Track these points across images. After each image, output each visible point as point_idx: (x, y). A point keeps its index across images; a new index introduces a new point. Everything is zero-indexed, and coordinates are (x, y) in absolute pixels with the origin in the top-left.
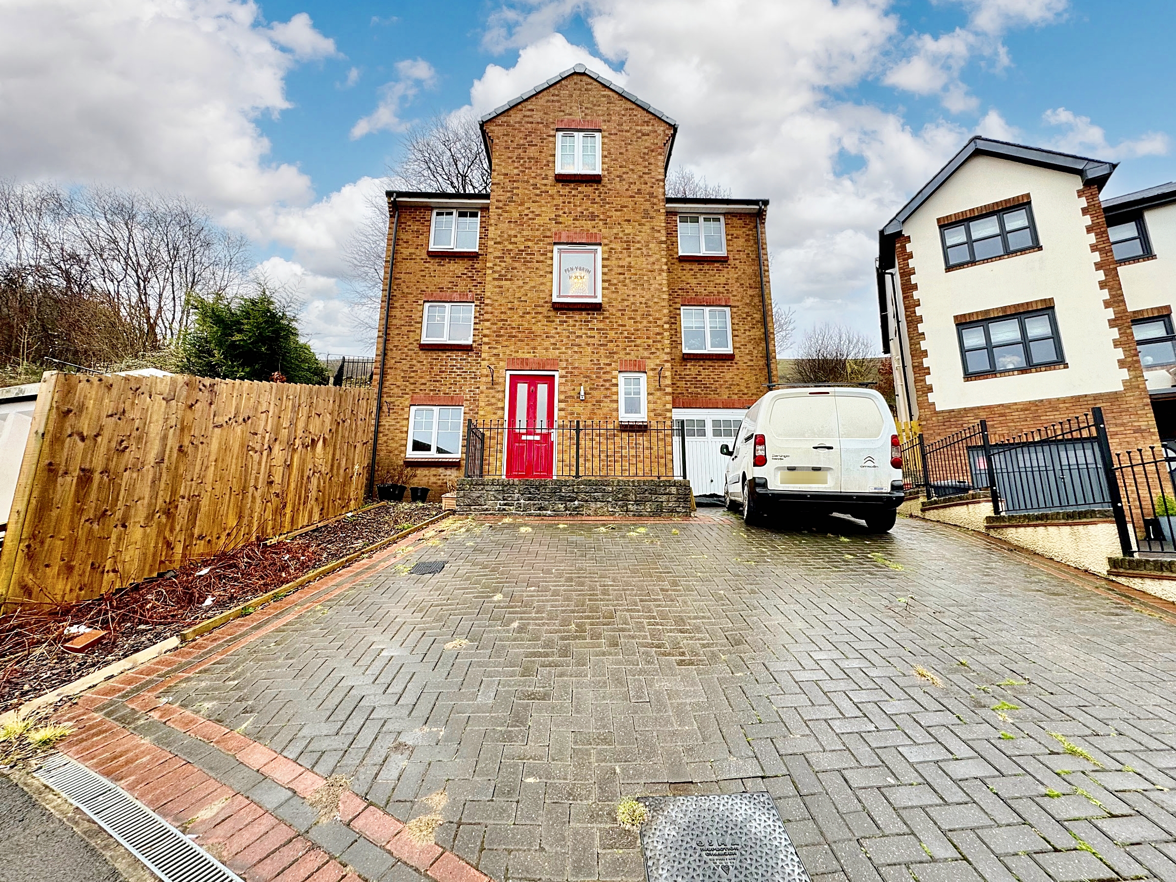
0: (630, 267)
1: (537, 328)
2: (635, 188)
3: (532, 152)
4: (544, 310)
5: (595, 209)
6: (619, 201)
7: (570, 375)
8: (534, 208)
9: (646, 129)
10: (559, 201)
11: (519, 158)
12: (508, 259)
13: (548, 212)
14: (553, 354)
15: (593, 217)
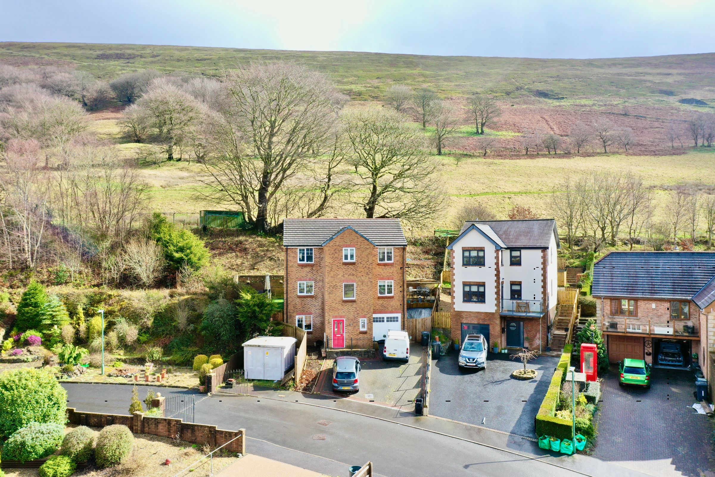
0: (363, 289)
1: (339, 308)
2: (364, 266)
3: (336, 255)
4: (341, 302)
5: (354, 272)
6: (360, 270)
7: (348, 319)
8: (337, 272)
9: (368, 247)
10: (344, 270)
11: (333, 257)
12: (331, 288)
13: (342, 274)
14: (344, 314)
15: (353, 275)
